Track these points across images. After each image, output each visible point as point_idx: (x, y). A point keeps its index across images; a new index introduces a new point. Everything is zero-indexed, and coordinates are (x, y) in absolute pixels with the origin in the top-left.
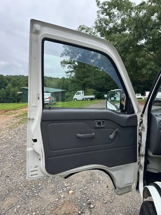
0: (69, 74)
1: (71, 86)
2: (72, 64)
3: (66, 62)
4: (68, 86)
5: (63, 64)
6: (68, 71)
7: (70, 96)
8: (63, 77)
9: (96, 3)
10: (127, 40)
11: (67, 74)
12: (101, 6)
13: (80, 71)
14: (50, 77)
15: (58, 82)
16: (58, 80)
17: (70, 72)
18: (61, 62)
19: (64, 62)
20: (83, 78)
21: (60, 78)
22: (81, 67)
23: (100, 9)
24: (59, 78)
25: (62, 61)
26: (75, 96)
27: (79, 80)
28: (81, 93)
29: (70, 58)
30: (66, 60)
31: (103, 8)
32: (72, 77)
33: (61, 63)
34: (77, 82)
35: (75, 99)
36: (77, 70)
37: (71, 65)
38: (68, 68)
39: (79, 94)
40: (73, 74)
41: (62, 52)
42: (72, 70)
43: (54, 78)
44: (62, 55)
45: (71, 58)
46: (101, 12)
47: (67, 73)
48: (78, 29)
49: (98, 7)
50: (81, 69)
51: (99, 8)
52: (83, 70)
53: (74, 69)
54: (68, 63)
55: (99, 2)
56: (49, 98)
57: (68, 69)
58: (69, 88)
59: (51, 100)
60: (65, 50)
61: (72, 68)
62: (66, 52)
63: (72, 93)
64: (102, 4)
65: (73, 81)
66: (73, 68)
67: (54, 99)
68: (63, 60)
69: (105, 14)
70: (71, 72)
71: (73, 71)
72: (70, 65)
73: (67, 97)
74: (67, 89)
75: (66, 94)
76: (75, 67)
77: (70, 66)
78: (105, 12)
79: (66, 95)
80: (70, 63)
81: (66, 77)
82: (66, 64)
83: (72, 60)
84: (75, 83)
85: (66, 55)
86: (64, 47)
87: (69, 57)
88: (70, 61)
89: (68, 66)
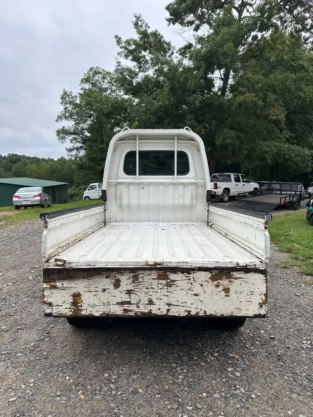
0: (74, 152)
1: (78, 175)
2: (79, 134)
3: (68, 131)
4: (72, 177)
5: (62, 135)
6: (72, 148)
7: (79, 194)
8: (62, 157)
9: (115, 40)
10: (161, 107)
11: (70, 153)
12: (123, 45)
13: (95, 148)
14: (35, 158)
15: (51, 167)
16: (50, 163)
17: (75, 150)
18: (57, 131)
19: (64, 131)
20: (100, 160)
21: (56, 160)
22: (96, 141)
23: (123, 50)
24: (52, 160)
25: (59, 130)
26: (87, 193)
27: (93, 164)
28: (97, 186)
29: (75, 124)
30: (66, 128)
31: (126, 48)
32: (81, 159)
33: (58, 132)
34: (90, 168)
35: (86, 197)
36: (89, 146)
37: (78, 137)
38: (71, 142)
39: (92, 188)
40: (82, 153)
41: (59, 114)
42: (79, 145)
43: (43, 159)
44: (59, 118)
45: (78, 124)
46: (123, 54)
47: (70, 150)
48: (88, 74)
49: (118, 47)
50: (96, 145)
51: (120, 47)
52: (100, 146)
53: (83, 143)
54: (71, 134)
55: (120, 39)
56: (40, 195)
57: (72, 145)
58: (75, 178)
59: (44, 199)
60: (65, 109)
61: (79, 142)
62: (66, 112)
63: (80, 189)
64: (125, 43)
65: (81, 167)
66: (80, 142)
67: (47, 198)
68: (61, 128)
69: (131, 58)
70: (77, 149)
71: (81, 147)
72: (75, 136)
73: (72, 196)
74: (71, 181)
75: (70, 191)
76: (84, 141)
77: (75, 139)
78: (129, 55)
79: (68, 192)
80: (75, 134)
81: (67, 158)
82: (66, 134)
83: (78, 129)
84: (85, 169)
85: (66, 118)
86: (63, 104)
87: (73, 123)
88: (74, 130)
89: (71, 138)
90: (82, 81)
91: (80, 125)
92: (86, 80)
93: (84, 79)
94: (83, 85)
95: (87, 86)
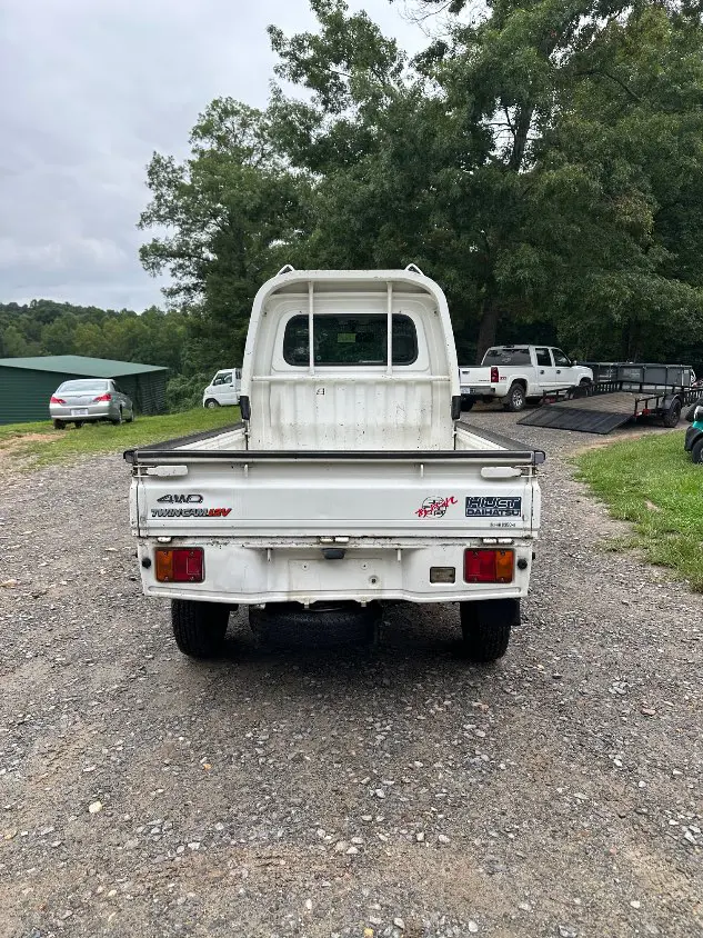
0: (180, 298)
1: (190, 349)
2: (190, 256)
3: (165, 249)
4: (176, 350)
5: (152, 259)
6: (175, 287)
7: (192, 392)
8: (154, 307)
9: (268, 38)
10: (373, 195)
11: (171, 300)
12: (288, 48)
13: (226, 286)
14: (91, 310)
15: (130, 330)
16: (129, 321)
17: (182, 293)
18: (141, 250)
19: (157, 250)
20: (238, 316)
21: (139, 313)
22: (228, 271)
23: (286, 61)
24: (132, 314)
25: (145, 248)
26: (210, 391)
27: (223, 325)
28: (234, 376)
29: (181, 233)
30: (162, 241)
31: (294, 57)
32: (195, 311)
33: (144, 252)
34: (217, 334)
35: (209, 400)
36: (212, 283)
37: (187, 263)
38: (174, 275)
39: (223, 380)
40: (199, 299)
41: (145, 210)
42: (190, 281)
43: (111, 313)
44: (146, 219)
45: (186, 232)
46: (287, 71)
47: (172, 293)
48: (209, 115)
49: (276, 54)
50: (230, 280)
51: (281, 54)
52: (237, 284)
53: (199, 277)
54: (174, 255)
55: (280, 34)
56: (108, 397)
57: (175, 280)
58: (184, 356)
59: (116, 406)
60: (158, 198)
61: (190, 273)
62: (160, 205)
63: (196, 381)
64: (292, 44)
65: (197, 331)
66: (193, 275)
67: (123, 403)
68: (151, 242)
69: (304, 79)
70: (188, 290)
71: (195, 286)
72: (181, 261)
73: (178, 397)
74: (174, 363)
75: (174, 385)
76: (203, 270)
77: (181, 266)
78: (302, 74)
79: (169, 388)
80: (180, 254)
81: (165, 310)
82: (161, 256)
83: (188, 243)
84: (206, 336)
85: (162, 219)
86: (154, 187)
87: (177, 229)
88: (179, 246)
89: (173, 266)
90: (195, 133)
91: (193, 235)
92: (205, 130)
93: (199, 127)
94: (198, 142)
95: (207, 144)
